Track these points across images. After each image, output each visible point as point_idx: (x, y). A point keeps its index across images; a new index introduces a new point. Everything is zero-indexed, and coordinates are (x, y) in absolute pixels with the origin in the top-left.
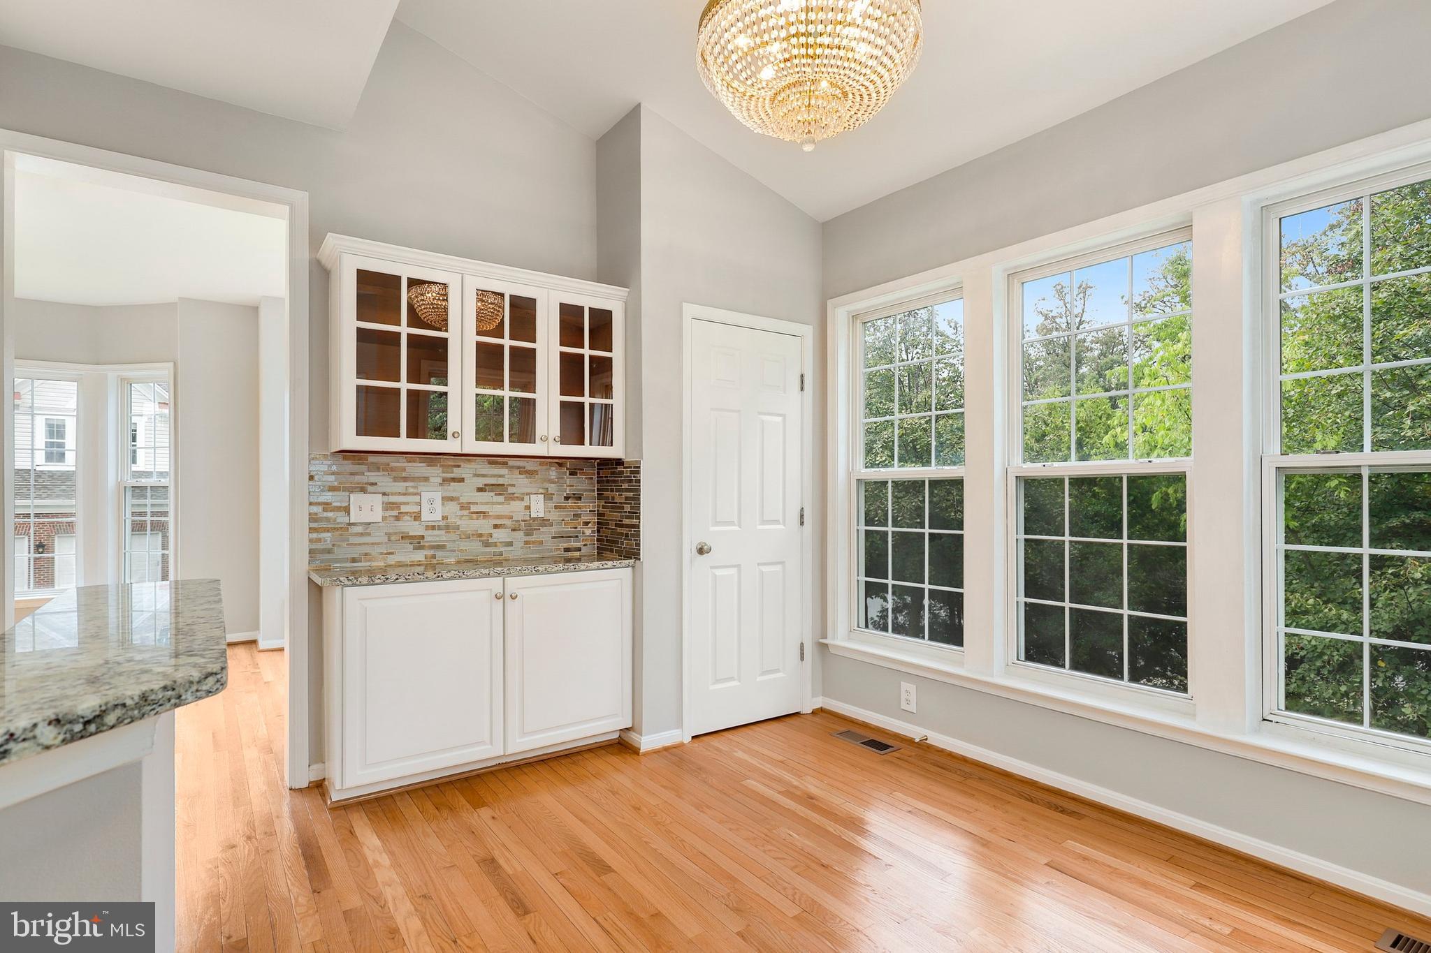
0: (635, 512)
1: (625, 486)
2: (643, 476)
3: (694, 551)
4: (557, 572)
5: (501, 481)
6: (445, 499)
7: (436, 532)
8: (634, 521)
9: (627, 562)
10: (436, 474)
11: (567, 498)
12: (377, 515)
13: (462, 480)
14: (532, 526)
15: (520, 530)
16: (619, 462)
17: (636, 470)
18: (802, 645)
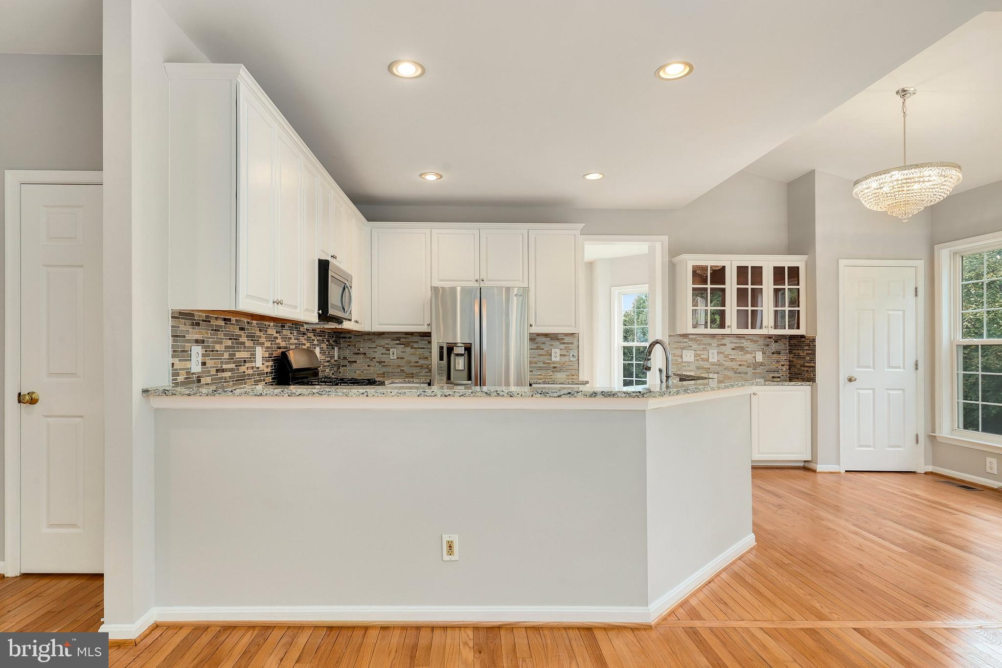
0: (813, 360)
1: (807, 348)
2: (817, 343)
3: (846, 380)
4: (774, 385)
5: (742, 345)
6: (718, 353)
7: (715, 367)
8: (812, 364)
9: (809, 383)
10: (715, 342)
11: (773, 353)
12: (692, 359)
13: (725, 345)
14: (756, 365)
15: (750, 367)
16: (803, 337)
17: (814, 340)
18: (917, 435)
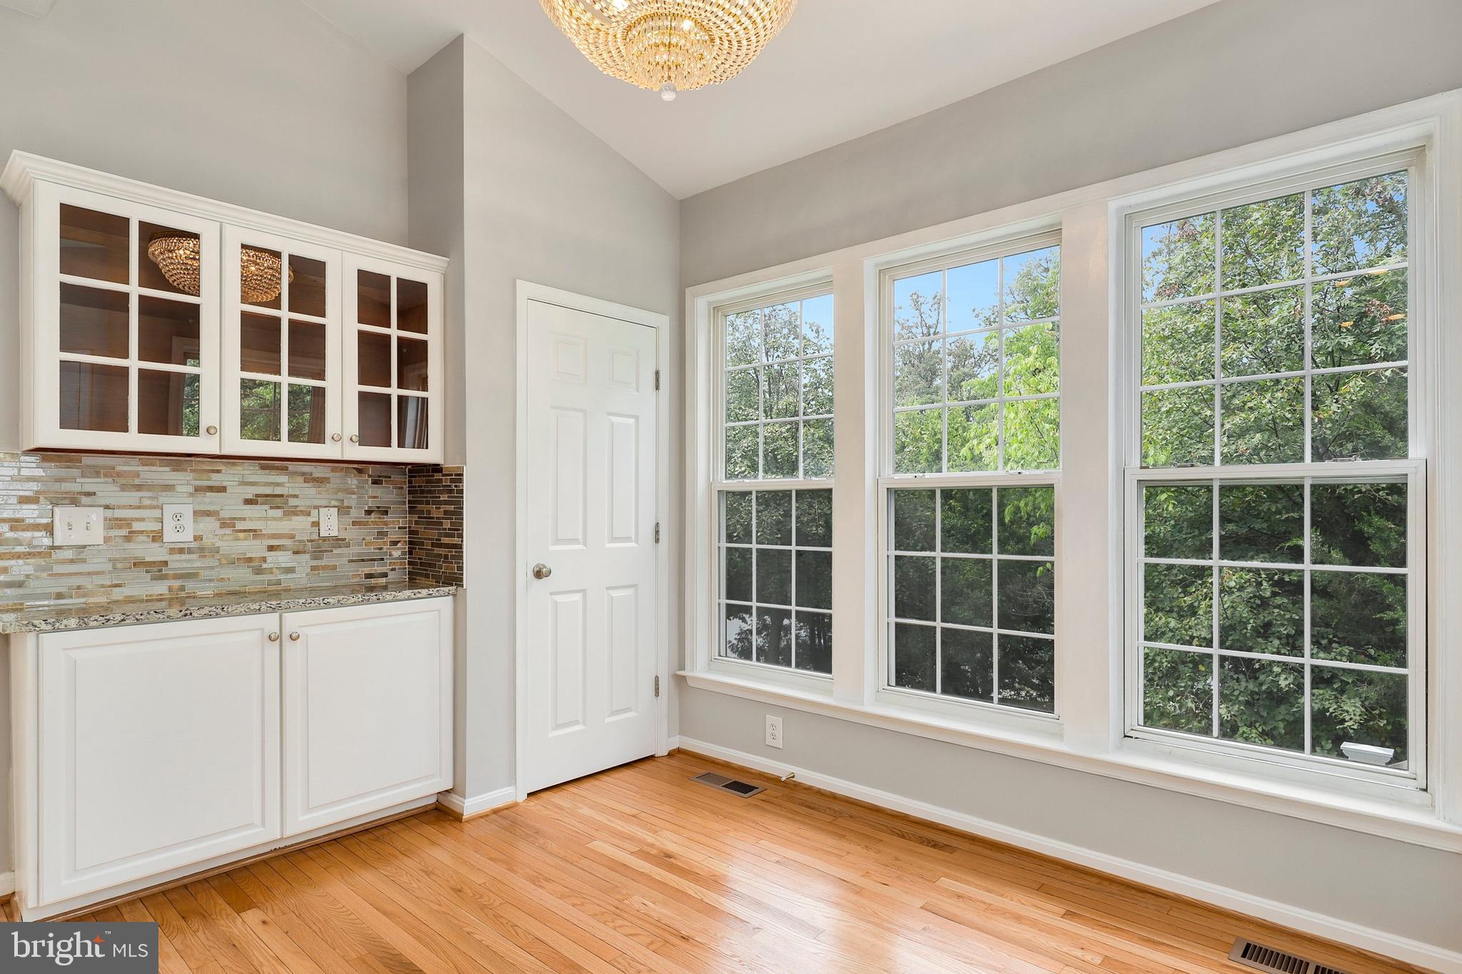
0: (457, 530)
1: (444, 497)
2: (466, 486)
3: (531, 575)
4: (355, 604)
5: (278, 491)
6: (197, 514)
7: (184, 557)
8: (456, 540)
9: (446, 589)
10: (183, 480)
11: (369, 512)
12: (97, 535)
13: (223, 489)
14: (320, 547)
15: (304, 552)
16: (436, 468)
17: (458, 478)
18: (657, 678)
